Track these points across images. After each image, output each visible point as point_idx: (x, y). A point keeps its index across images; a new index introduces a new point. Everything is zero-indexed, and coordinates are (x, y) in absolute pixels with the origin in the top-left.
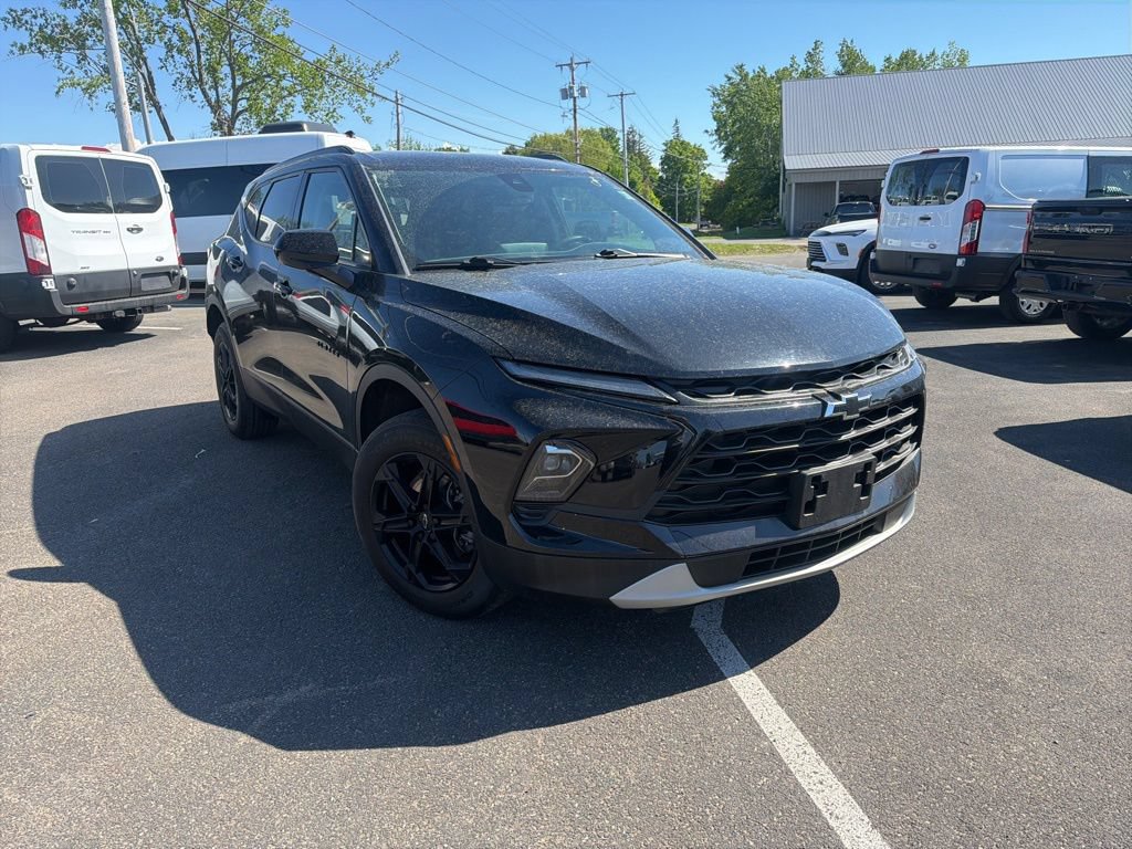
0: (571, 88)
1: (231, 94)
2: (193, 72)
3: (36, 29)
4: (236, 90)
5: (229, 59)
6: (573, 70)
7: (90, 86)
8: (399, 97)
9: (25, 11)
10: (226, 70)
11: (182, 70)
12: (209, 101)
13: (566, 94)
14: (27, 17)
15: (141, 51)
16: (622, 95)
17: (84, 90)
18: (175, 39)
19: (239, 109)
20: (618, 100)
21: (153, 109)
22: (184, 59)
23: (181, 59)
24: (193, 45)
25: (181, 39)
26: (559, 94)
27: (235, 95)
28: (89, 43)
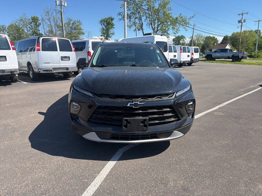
0: (241, 20)
1: (157, 26)
2: (150, 22)
3: (123, 15)
4: (158, 25)
5: (158, 19)
6: (242, 15)
7: (131, 26)
8: (195, 25)
9: (121, 12)
10: (157, 21)
11: (149, 22)
12: (152, 28)
13: (240, 22)
14: (121, 13)
15: (141, 18)
16: (259, 21)
17: (129, 27)
18: (148, 15)
19: (158, 29)
20: (258, 22)
21: (142, 30)
22: (149, 19)
23: (148, 19)
24: (151, 16)
25: (149, 15)
26: (238, 22)
27: (158, 26)
28: (132, 17)
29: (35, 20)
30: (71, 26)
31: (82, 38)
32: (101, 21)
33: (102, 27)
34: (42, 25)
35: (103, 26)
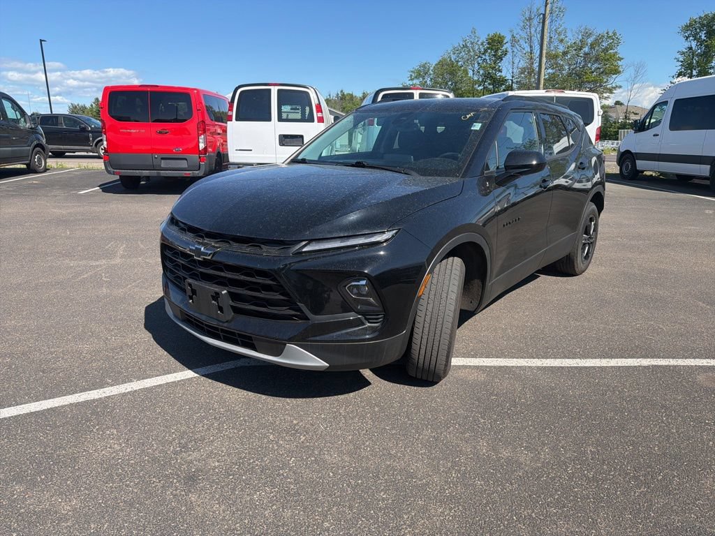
29: (495, 43)
30: (586, 49)
31: (614, 85)
32: (687, 28)
33: (687, 44)
34: (509, 56)
35: (694, 44)
